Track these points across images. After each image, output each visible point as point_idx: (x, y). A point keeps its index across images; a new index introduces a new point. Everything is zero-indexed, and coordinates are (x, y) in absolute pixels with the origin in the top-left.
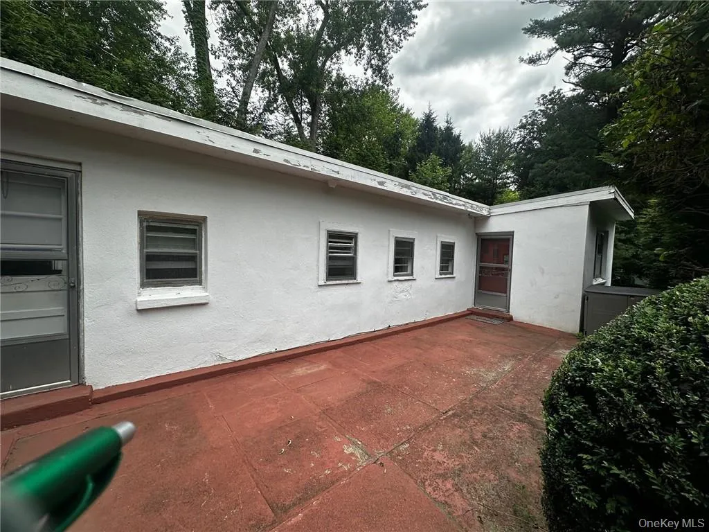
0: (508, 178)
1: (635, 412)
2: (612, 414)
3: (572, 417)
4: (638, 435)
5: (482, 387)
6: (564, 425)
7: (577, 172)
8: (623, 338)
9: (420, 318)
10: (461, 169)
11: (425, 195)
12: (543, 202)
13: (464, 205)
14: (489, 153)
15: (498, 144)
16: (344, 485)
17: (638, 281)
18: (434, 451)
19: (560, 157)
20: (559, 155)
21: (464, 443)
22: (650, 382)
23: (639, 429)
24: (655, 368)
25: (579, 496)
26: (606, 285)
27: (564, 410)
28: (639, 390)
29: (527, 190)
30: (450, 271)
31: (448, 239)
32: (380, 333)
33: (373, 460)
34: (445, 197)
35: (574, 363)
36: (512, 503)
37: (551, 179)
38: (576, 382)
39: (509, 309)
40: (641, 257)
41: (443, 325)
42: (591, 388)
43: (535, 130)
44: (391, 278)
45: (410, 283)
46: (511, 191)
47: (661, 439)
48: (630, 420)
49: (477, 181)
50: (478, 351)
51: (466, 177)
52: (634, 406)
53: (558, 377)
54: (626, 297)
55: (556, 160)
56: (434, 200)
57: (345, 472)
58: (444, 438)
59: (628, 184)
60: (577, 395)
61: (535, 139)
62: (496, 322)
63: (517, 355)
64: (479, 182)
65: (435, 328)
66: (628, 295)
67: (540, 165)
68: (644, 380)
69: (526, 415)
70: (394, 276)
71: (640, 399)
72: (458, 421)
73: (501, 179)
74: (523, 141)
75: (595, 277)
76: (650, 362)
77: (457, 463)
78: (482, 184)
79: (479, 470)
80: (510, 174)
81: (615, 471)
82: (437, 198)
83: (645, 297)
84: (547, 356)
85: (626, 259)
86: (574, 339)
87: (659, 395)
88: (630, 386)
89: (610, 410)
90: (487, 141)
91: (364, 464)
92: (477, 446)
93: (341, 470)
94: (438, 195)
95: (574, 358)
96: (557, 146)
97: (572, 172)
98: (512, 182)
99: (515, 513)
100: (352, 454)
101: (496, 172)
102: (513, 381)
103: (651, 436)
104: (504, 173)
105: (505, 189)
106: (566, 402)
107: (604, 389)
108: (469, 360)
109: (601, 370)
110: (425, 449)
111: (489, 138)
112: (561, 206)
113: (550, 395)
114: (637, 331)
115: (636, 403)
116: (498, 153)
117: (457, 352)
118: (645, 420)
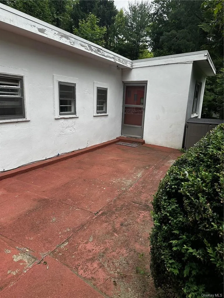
0: (147, 42)
1: (205, 210)
2: (192, 212)
3: (168, 214)
4: (206, 225)
5: (123, 191)
6: (163, 220)
7: (188, 41)
8: (202, 156)
9: (82, 147)
10: (115, 31)
11: (82, 46)
12: (166, 60)
13: (113, 58)
14: (134, 20)
15: (141, 14)
16: (12, 287)
17: (214, 115)
18: (86, 243)
19: (179, 29)
20: (178, 27)
21: (108, 233)
22: (216, 188)
23: (206, 221)
24: (219, 177)
25: (169, 267)
26: (198, 118)
27: (164, 209)
28: (208, 194)
29: (159, 51)
30: (104, 110)
31: (103, 85)
32: (51, 160)
33: (38, 261)
34: (99, 50)
35: (172, 174)
36: (135, 266)
37: (173, 44)
38: (172, 189)
39: (143, 136)
40: (217, 100)
41: (100, 150)
42: (181, 194)
43: (165, 5)
44: (58, 116)
45: (74, 120)
46: (149, 52)
47: (218, 227)
48: (202, 216)
49: (126, 42)
50: (122, 166)
51: (119, 38)
52: (205, 206)
53: (162, 186)
54: (207, 125)
55: (177, 31)
56: (90, 52)
57: (13, 276)
58: (94, 232)
59: (215, 47)
60: (173, 198)
61: (164, 13)
62: (135, 145)
63: (146, 167)
64: (128, 43)
65: (94, 153)
66: (208, 124)
67: (167, 33)
68: (213, 186)
69: (148, 205)
70: (60, 114)
71: (209, 200)
72: (105, 218)
73: (142, 42)
74: (157, 13)
75: (193, 113)
76: (217, 173)
77: (103, 248)
78: (129, 45)
79: (116, 249)
80: (148, 39)
81: (191, 250)
82: (92, 50)
83: (218, 125)
84: (163, 165)
85: (209, 101)
86: (179, 153)
87: (220, 197)
88: (204, 191)
89: (191, 208)
90: (133, 9)
91: (30, 266)
92: (117, 233)
93: (9, 276)
94: (93, 48)
95: (172, 171)
96: (178, 20)
97: (185, 41)
98: (150, 45)
99: (137, 272)
100: (21, 261)
101: (139, 36)
102: (142, 184)
103: (212, 226)
104: (144, 38)
105: (144, 50)
106: (165, 204)
107: (188, 194)
108: (115, 173)
109: (188, 180)
110: (80, 243)
111: (135, 7)
112: (177, 63)
113: (157, 199)
114: (211, 150)
115: (206, 203)
116: (141, 21)
117: (108, 168)
118: (210, 215)
